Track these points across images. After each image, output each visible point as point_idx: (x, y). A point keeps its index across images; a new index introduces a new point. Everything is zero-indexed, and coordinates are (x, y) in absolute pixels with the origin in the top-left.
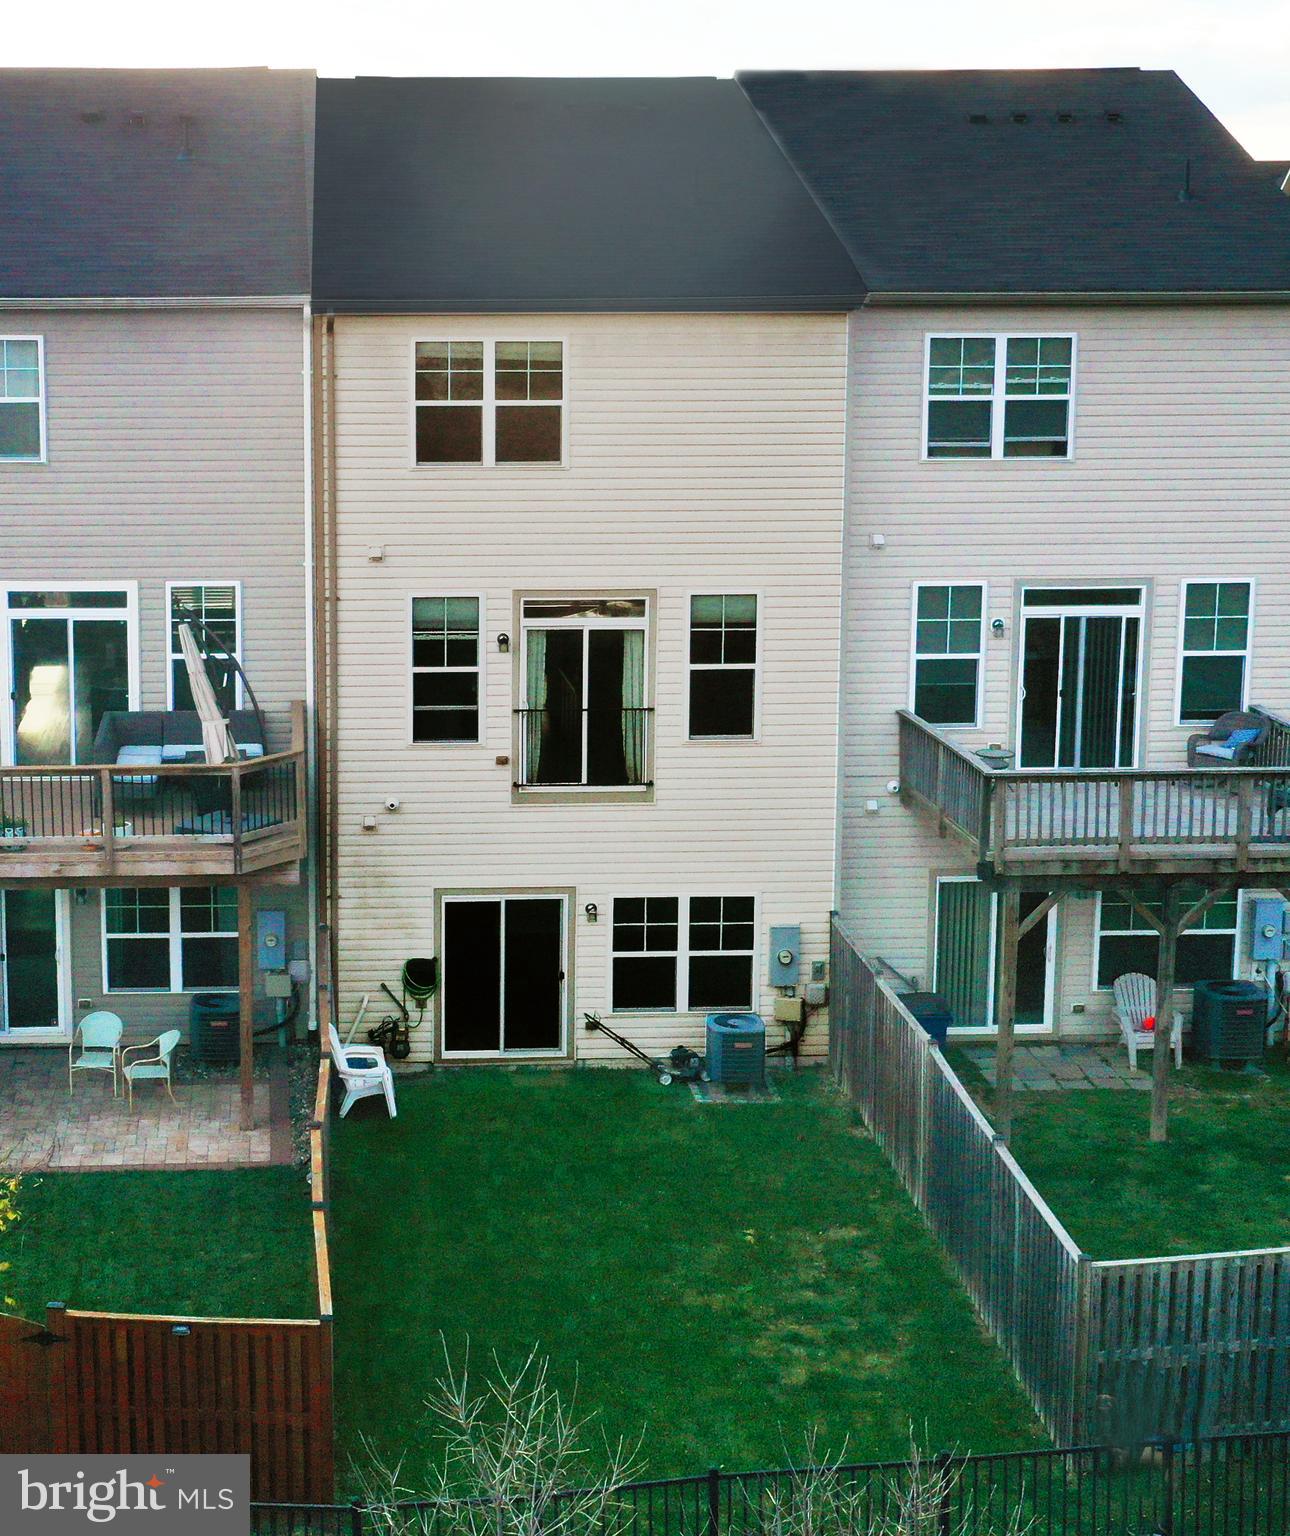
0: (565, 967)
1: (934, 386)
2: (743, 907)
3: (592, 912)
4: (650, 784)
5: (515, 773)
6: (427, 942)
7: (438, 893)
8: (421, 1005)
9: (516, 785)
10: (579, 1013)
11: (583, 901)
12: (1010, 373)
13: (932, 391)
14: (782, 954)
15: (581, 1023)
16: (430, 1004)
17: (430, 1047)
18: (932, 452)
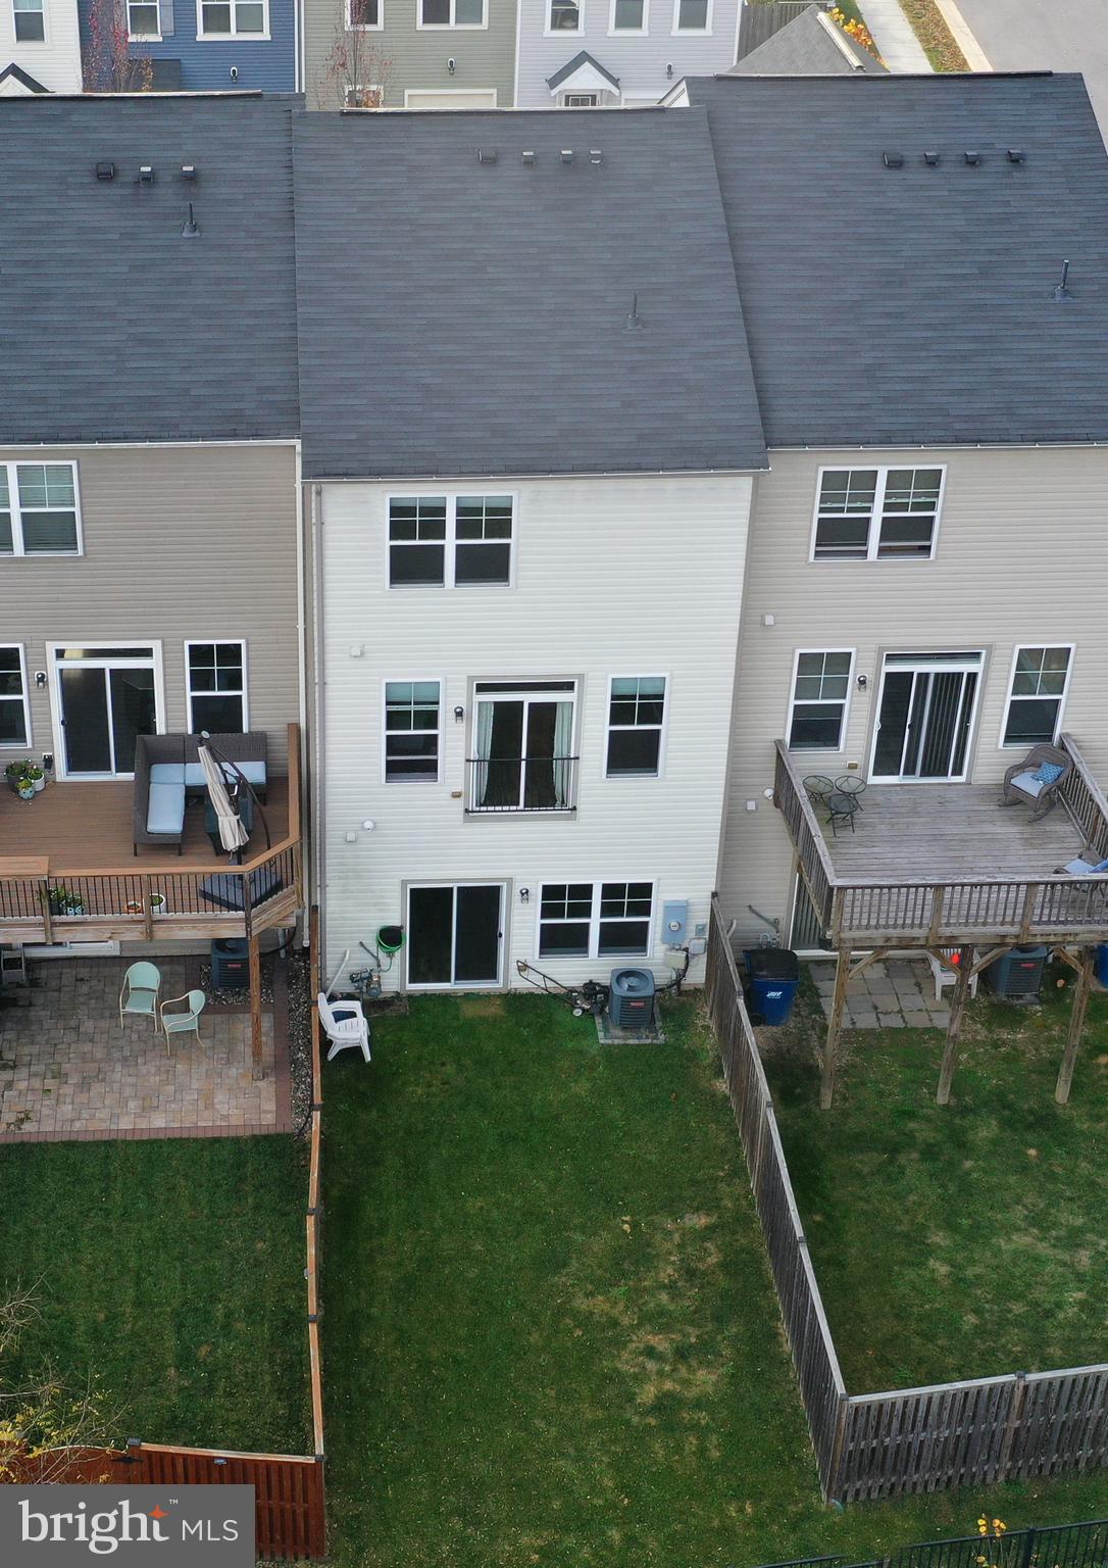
0: (502, 929)
1: (823, 506)
2: (644, 890)
3: (525, 893)
4: (574, 809)
5: (467, 801)
6: (398, 914)
7: (404, 883)
8: (390, 955)
9: (467, 811)
10: (514, 958)
11: (518, 887)
12: (887, 496)
13: (822, 510)
14: (672, 924)
15: (514, 966)
16: (398, 954)
17: (397, 982)
18: (818, 554)
